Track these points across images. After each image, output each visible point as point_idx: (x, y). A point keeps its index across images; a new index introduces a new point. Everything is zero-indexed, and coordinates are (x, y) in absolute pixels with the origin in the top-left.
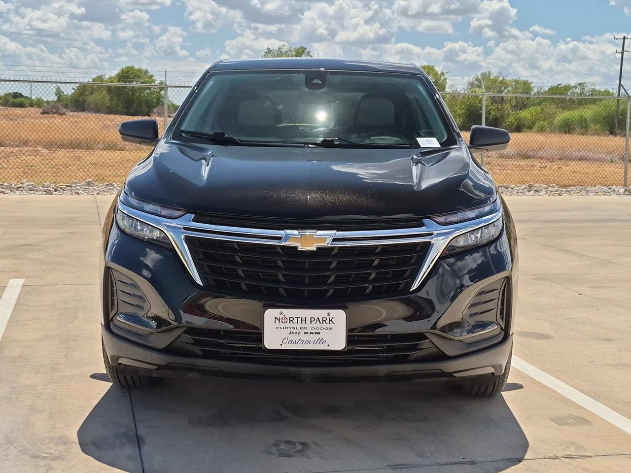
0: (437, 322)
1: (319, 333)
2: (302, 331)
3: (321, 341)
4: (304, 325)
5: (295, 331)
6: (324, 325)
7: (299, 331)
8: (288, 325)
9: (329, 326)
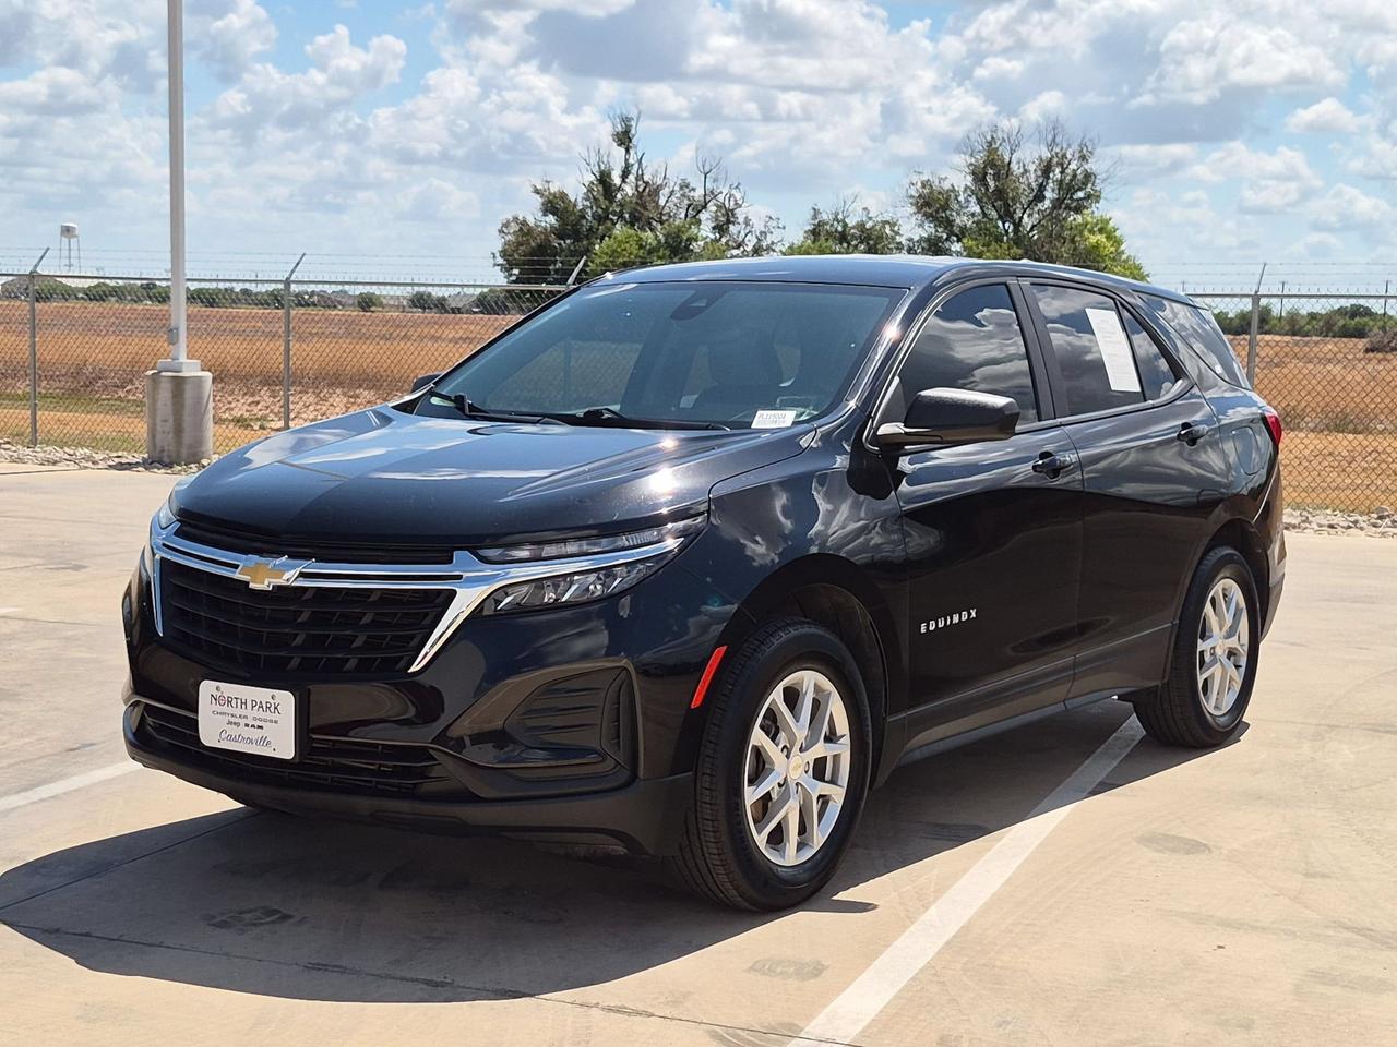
0: (450, 725)
1: (261, 727)
2: (243, 722)
3: (264, 741)
4: (243, 712)
5: (233, 719)
6: (268, 716)
7: (239, 720)
8: (225, 709)
9: (274, 717)
